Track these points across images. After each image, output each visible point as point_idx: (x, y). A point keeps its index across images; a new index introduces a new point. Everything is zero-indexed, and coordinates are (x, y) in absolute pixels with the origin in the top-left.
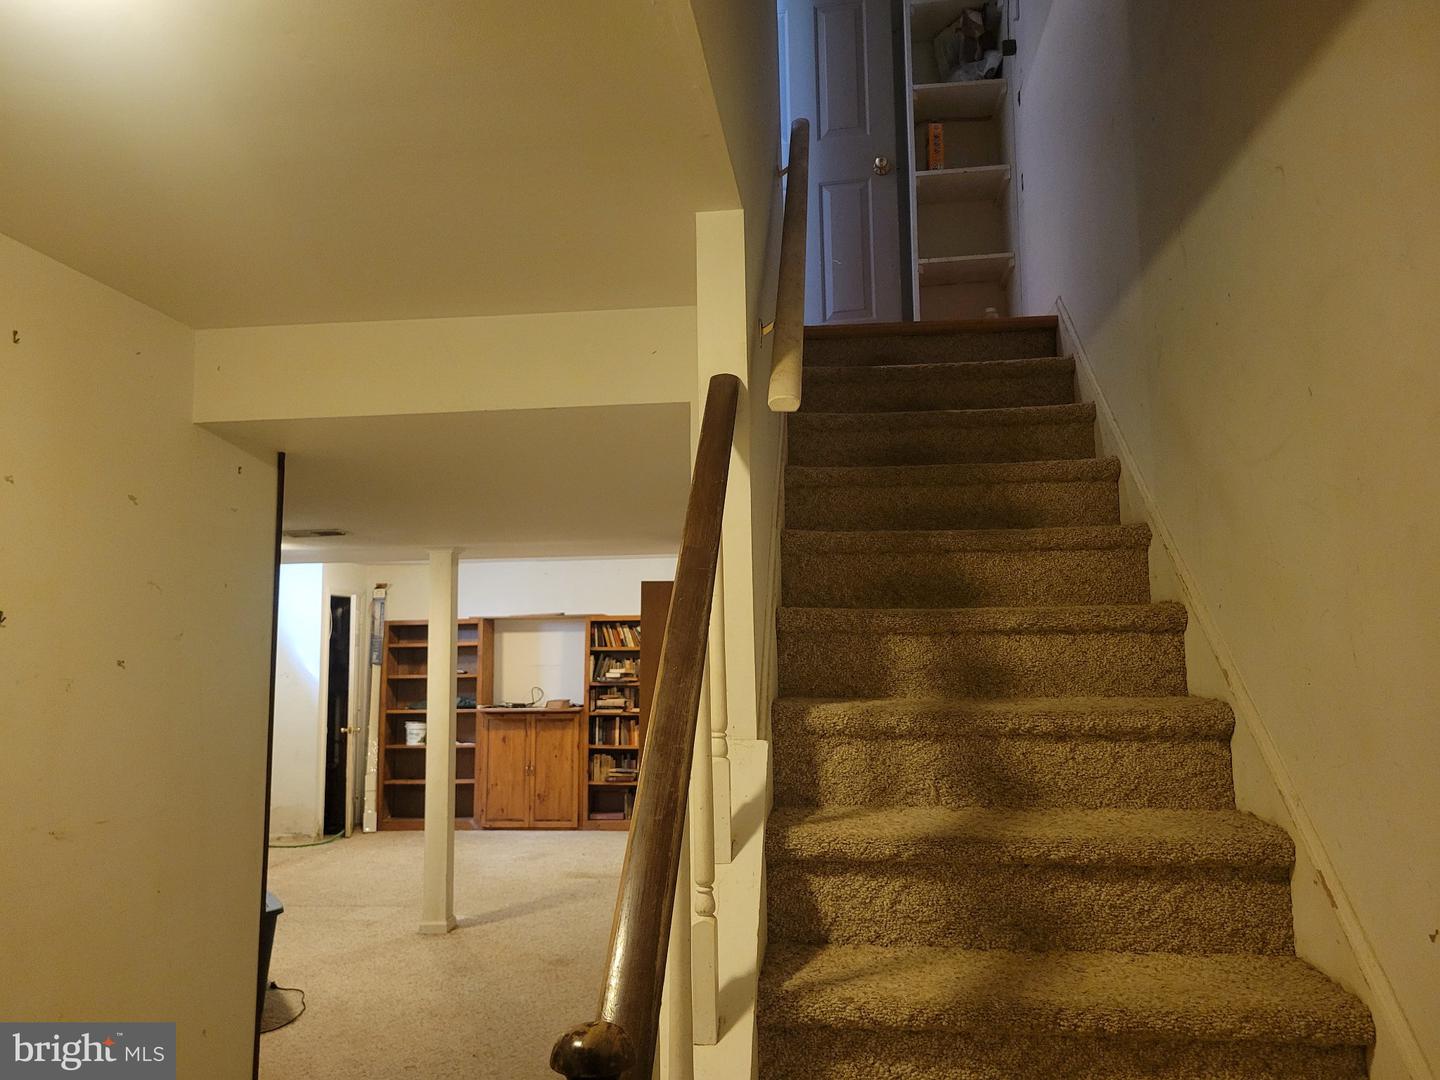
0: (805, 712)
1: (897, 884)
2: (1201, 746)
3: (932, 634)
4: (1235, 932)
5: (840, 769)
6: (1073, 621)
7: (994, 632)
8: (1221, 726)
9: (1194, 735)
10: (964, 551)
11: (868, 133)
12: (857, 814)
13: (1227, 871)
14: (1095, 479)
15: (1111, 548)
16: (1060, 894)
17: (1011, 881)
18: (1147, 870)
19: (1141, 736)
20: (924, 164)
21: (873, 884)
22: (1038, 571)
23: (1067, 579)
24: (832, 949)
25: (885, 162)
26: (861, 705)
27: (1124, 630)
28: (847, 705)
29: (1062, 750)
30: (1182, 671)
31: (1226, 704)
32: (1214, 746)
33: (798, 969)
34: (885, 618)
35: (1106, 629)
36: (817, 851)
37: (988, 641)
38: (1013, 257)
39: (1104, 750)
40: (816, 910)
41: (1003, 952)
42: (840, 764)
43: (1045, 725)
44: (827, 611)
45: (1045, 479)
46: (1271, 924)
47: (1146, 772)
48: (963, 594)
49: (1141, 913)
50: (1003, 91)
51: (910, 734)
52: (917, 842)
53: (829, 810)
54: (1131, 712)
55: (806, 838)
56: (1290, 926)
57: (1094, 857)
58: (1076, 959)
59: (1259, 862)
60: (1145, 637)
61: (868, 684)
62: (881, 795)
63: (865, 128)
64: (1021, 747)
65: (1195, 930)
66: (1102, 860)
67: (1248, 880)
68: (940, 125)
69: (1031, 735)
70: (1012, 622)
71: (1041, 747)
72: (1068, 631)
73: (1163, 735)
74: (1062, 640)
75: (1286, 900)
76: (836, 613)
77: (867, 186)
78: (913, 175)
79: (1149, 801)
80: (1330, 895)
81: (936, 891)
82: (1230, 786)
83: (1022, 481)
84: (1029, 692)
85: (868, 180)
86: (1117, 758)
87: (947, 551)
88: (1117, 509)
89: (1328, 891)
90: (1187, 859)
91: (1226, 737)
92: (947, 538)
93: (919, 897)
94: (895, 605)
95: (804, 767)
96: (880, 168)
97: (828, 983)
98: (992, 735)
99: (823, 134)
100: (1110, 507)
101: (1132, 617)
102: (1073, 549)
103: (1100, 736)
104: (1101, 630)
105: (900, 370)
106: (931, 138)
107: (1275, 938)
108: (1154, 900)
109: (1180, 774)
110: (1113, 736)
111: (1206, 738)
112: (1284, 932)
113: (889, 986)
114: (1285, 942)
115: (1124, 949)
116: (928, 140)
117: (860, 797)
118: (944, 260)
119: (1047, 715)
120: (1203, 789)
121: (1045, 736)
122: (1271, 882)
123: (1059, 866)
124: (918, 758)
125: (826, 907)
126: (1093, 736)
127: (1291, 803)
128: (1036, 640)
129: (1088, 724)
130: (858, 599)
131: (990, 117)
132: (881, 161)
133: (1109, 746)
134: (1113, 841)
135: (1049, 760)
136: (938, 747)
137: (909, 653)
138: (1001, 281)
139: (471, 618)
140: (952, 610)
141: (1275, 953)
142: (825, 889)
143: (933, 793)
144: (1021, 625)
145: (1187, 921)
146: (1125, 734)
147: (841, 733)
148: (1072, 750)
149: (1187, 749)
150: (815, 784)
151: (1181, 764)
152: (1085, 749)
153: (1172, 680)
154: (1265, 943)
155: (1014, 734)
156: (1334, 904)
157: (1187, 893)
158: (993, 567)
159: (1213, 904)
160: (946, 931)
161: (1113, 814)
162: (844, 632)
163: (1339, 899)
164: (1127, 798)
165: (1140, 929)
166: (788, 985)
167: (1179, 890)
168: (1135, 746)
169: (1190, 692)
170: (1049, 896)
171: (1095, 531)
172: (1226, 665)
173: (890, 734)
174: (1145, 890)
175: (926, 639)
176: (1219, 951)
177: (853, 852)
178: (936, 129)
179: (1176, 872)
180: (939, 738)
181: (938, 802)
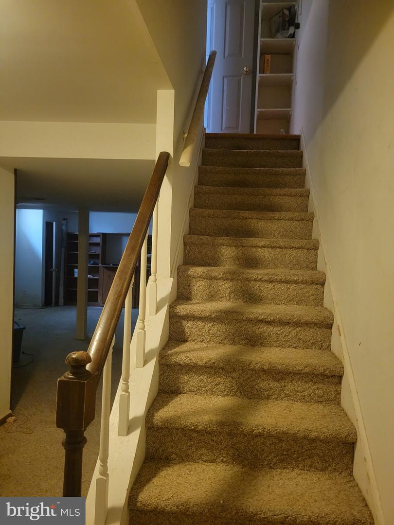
0: (188, 269)
1: (211, 324)
2: (315, 286)
3: (236, 246)
4: (313, 343)
5: (199, 289)
6: (282, 244)
7: (256, 247)
8: (321, 280)
9: (313, 283)
10: (252, 219)
11: (243, 57)
12: (202, 303)
13: (313, 325)
14: (301, 196)
15: (301, 220)
16: (261, 330)
17: (246, 325)
18: (288, 323)
19: (296, 282)
20: (262, 71)
21: (203, 324)
22: (276, 227)
23: (285, 230)
24: (188, 343)
25: (248, 69)
26: (208, 268)
27: (299, 248)
28: (203, 268)
29: (271, 286)
30: (316, 262)
31: (324, 273)
32: (319, 287)
33: (175, 348)
34: (220, 240)
35: (293, 247)
36: (185, 313)
37: (254, 250)
38: (291, 111)
39: (284, 286)
40: (184, 331)
41: (241, 346)
42: (199, 287)
43: (266, 278)
44: (201, 237)
45: (284, 195)
46: (325, 341)
47: (297, 294)
48: (250, 233)
49: (285, 336)
50: (294, 44)
51: (222, 279)
52: (217, 312)
53: (194, 301)
54: (293, 275)
55: (183, 309)
56: (330, 342)
57: (272, 318)
58: (263, 349)
59: (322, 322)
60: (306, 251)
61: (214, 262)
62: (211, 298)
63: (242, 54)
64: (258, 284)
65: (301, 342)
66: (274, 320)
67: (319, 328)
68: (269, 56)
69: (261, 280)
70: (262, 244)
71: (264, 285)
72: (280, 247)
73: (303, 282)
74: (278, 250)
75: (330, 334)
76: (204, 237)
77: (240, 79)
78: (258, 75)
79: (297, 303)
80: (340, 333)
81: (222, 327)
82: (322, 299)
83: (276, 195)
84: (266, 267)
85: (240, 76)
86: (288, 289)
87: (246, 218)
88: (307, 206)
89: (339, 331)
90: (301, 321)
91: (323, 284)
92: (246, 214)
93: (217, 329)
94: (227, 236)
95: (187, 287)
96: (246, 72)
97: (183, 352)
98: (249, 280)
99: (226, 56)
100: (305, 206)
101: (301, 244)
102: (288, 220)
103: (283, 282)
104: (291, 248)
105: (241, 152)
106: (266, 61)
107: (325, 345)
108: (290, 333)
109: (307, 295)
110: (287, 282)
111: (317, 284)
112: (328, 343)
113: (201, 354)
114: (328, 346)
115: (279, 346)
116: (265, 61)
117: (205, 298)
118: (266, 110)
119: (267, 274)
120: (314, 300)
121: (266, 281)
122: (326, 328)
123: (261, 321)
124: (225, 286)
125: (187, 331)
126: (281, 282)
127: (335, 304)
128: (270, 250)
129: (279, 278)
130: (215, 233)
131: (289, 53)
132: (246, 69)
133: (286, 285)
134: (278, 314)
135: (266, 289)
136: (231, 283)
137: (228, 252)
138: (286, 119)
139: (98, 233)
140: (243, 239)
141: (325, 349)
142: (187, 325)
143: (228, 297)
144: (264, 245)
145: (299, 339)
146: (291, 282)
147: (200, 277)
148: (274, 286)
149: (310, 287)
150: (190, 293)
151: (308, 292)
152: (278, 286)
153: (313, 265)
154: (322, 346)
155: (256, 280)
156: (340, 335)
157: (300, 331)
158: (261, 225)
159: (308, 334)
160: (225, 339)
161: (284, 306)
162: (206, 244)
163: (342, 333)
164: (289, 302)
165: (284, 341)
166: (170, 352)
167: (298, 330)
168: (294, 285)
169: (318, 269)
170: (257, 330)
171: (296, 214)
172: (326, 261)
173: (215, 278)
174: (287, 329)
175: (234, 248)
176: (308, 348)
177: (196, 314)
178: (268, 57)
179: (297, 324)
180: (232, 280)
181: (230, 300)
